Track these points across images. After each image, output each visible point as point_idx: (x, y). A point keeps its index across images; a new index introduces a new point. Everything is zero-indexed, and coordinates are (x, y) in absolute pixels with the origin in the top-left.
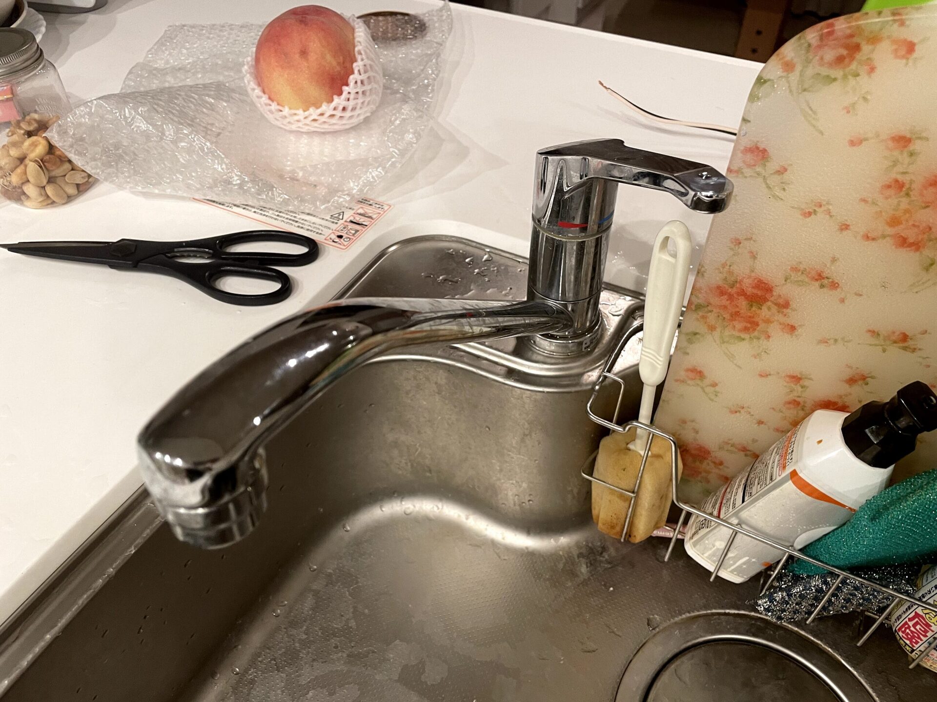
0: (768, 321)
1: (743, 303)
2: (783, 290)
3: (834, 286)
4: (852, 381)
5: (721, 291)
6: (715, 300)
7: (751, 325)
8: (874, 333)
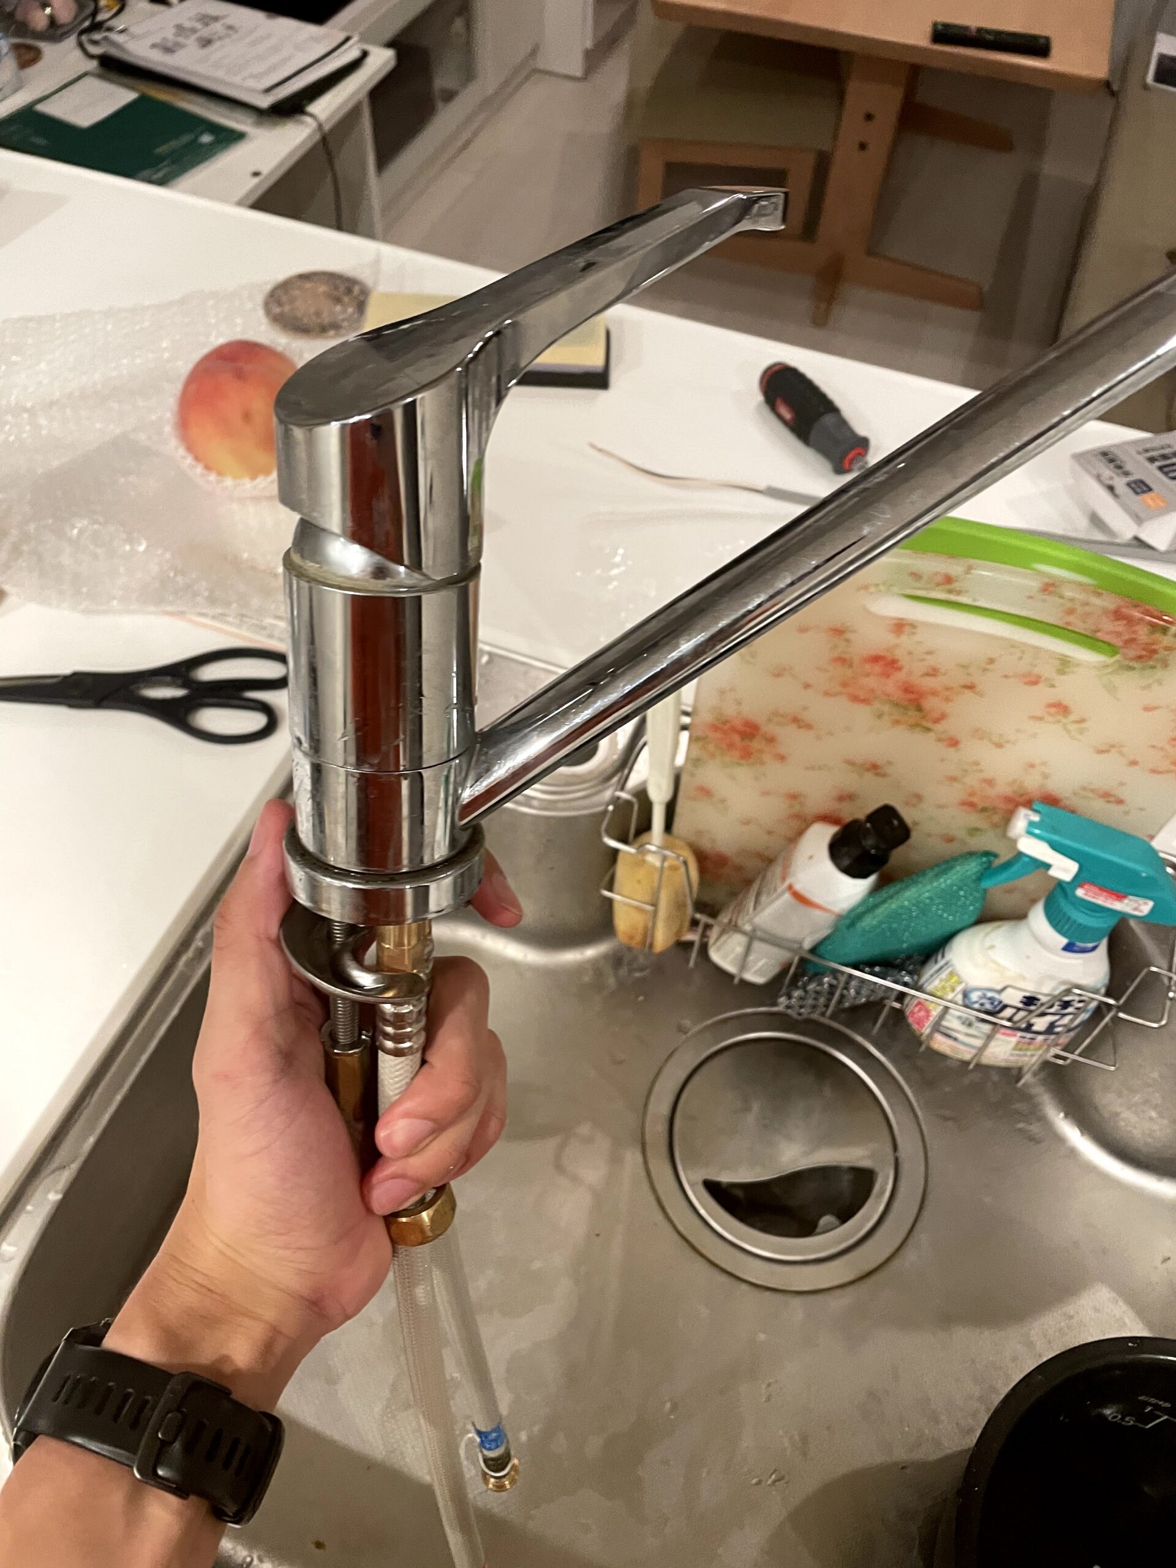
0: (761, 751)
1: (736, 738)
2: (769, 729)
3: (809, 727)
4: (841, 798)
5: (715, 728)
6: (712, 735)
7: (746, 754)
8: (850, 763)
